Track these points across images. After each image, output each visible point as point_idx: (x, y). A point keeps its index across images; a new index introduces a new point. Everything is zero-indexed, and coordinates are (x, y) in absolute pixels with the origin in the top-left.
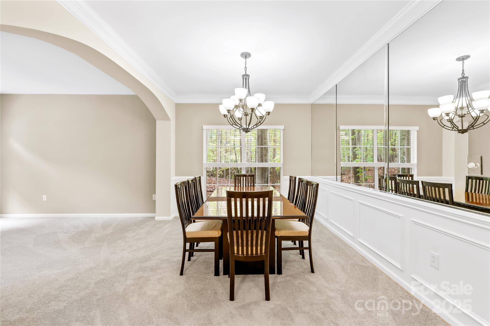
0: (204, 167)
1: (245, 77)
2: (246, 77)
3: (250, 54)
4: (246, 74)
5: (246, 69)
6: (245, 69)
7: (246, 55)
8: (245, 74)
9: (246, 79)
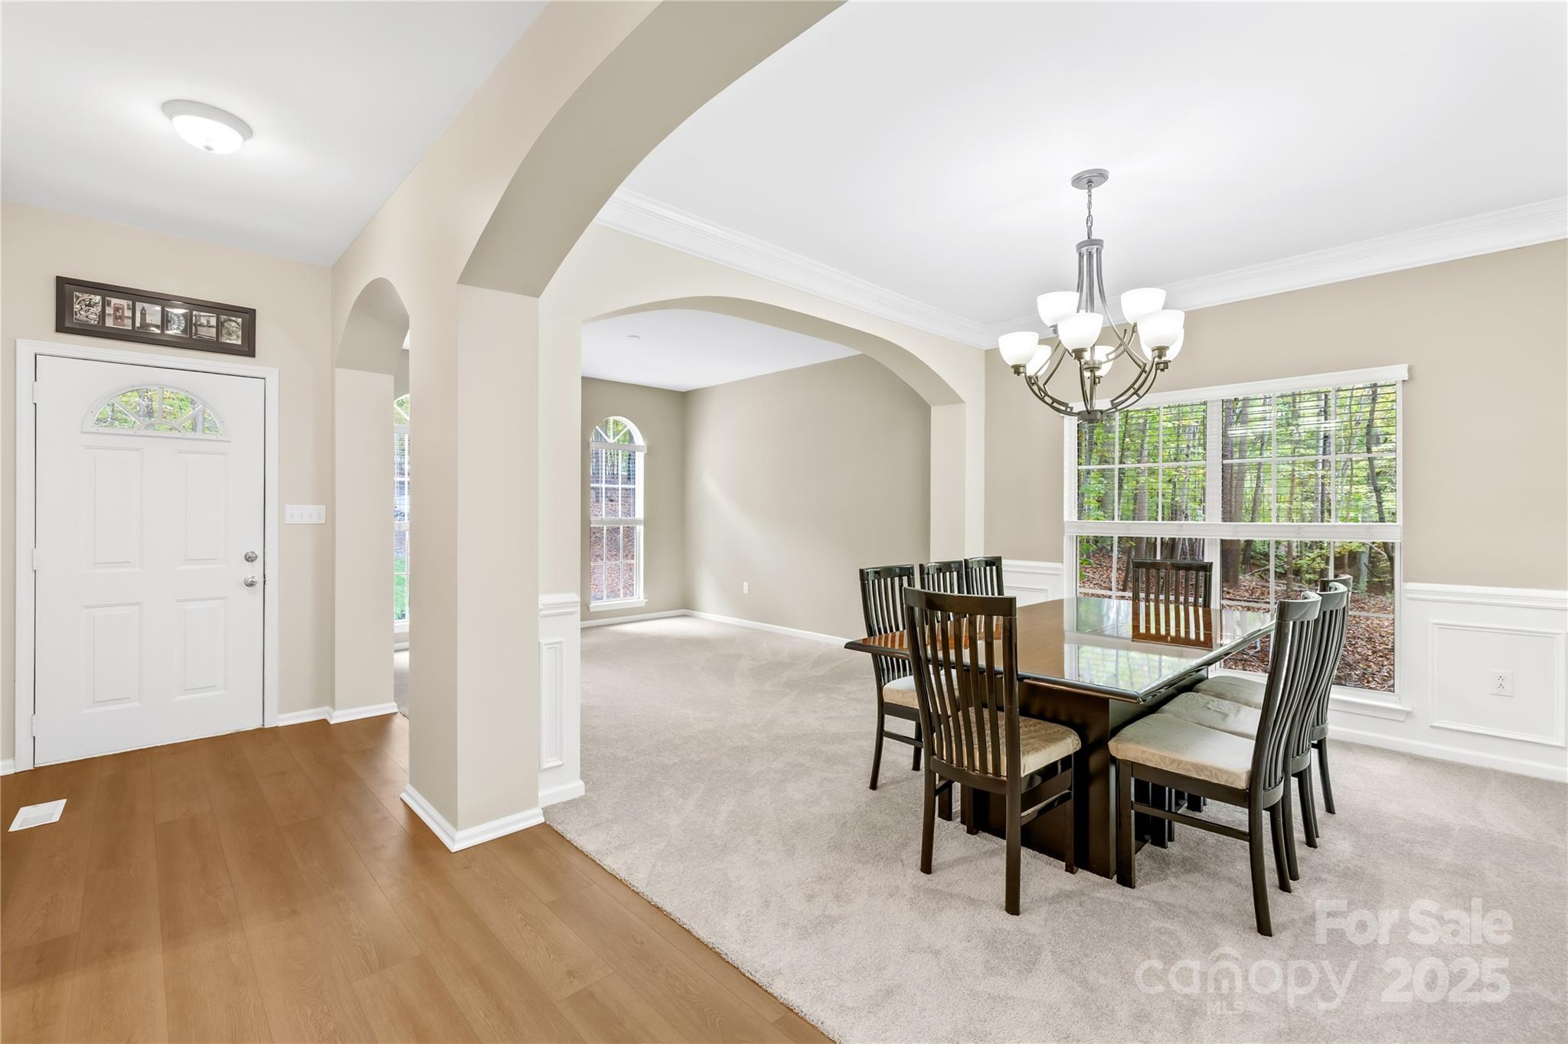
0: (1066, 534)
1: (1084, 250)
2: (1090, 249)
3: (1100, 172)
4: (1089, 238)
5: (1089, 224)
6: (1087, 223)
7: (1089, 180)
8: (1086, 238)
9: (1090, 254)
